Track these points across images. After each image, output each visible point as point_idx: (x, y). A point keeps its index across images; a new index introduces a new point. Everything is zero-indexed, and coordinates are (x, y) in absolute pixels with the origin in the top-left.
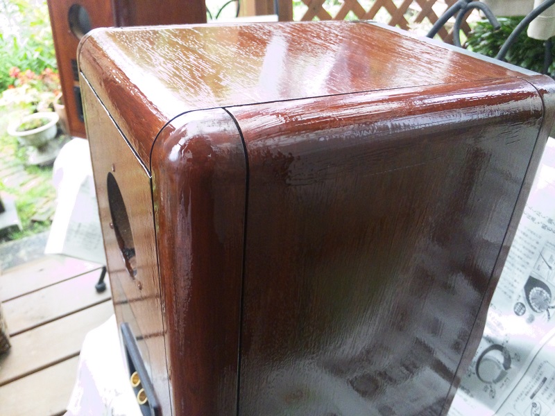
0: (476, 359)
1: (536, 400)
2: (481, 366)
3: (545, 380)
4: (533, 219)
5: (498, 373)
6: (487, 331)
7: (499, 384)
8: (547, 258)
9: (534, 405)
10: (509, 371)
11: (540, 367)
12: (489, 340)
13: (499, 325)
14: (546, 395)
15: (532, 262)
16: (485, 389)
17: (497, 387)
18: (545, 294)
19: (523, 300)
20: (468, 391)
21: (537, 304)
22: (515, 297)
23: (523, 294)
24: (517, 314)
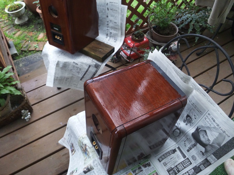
0: (173, 131)
1: (185, 142)
2: (174, 132)
3: (188, 139)
4: (190, 102)
5: (178, 135)
6: (176, 125)
7: (178, 137)
8: (192, 112)
9: (185, 143)
10: (180, 135)
11: (187, 136)
12: (176, 126)
13: (179, 124)
14: (188, 142)
15: (189, 111)
16: (175, 138)
17: (177, 138)
18: (191, 119)
19: (185, 119)
20: (170, 138)
21: (188, 121)
22: (184, 118)
23: (186, 118)
24: (184, 122)
